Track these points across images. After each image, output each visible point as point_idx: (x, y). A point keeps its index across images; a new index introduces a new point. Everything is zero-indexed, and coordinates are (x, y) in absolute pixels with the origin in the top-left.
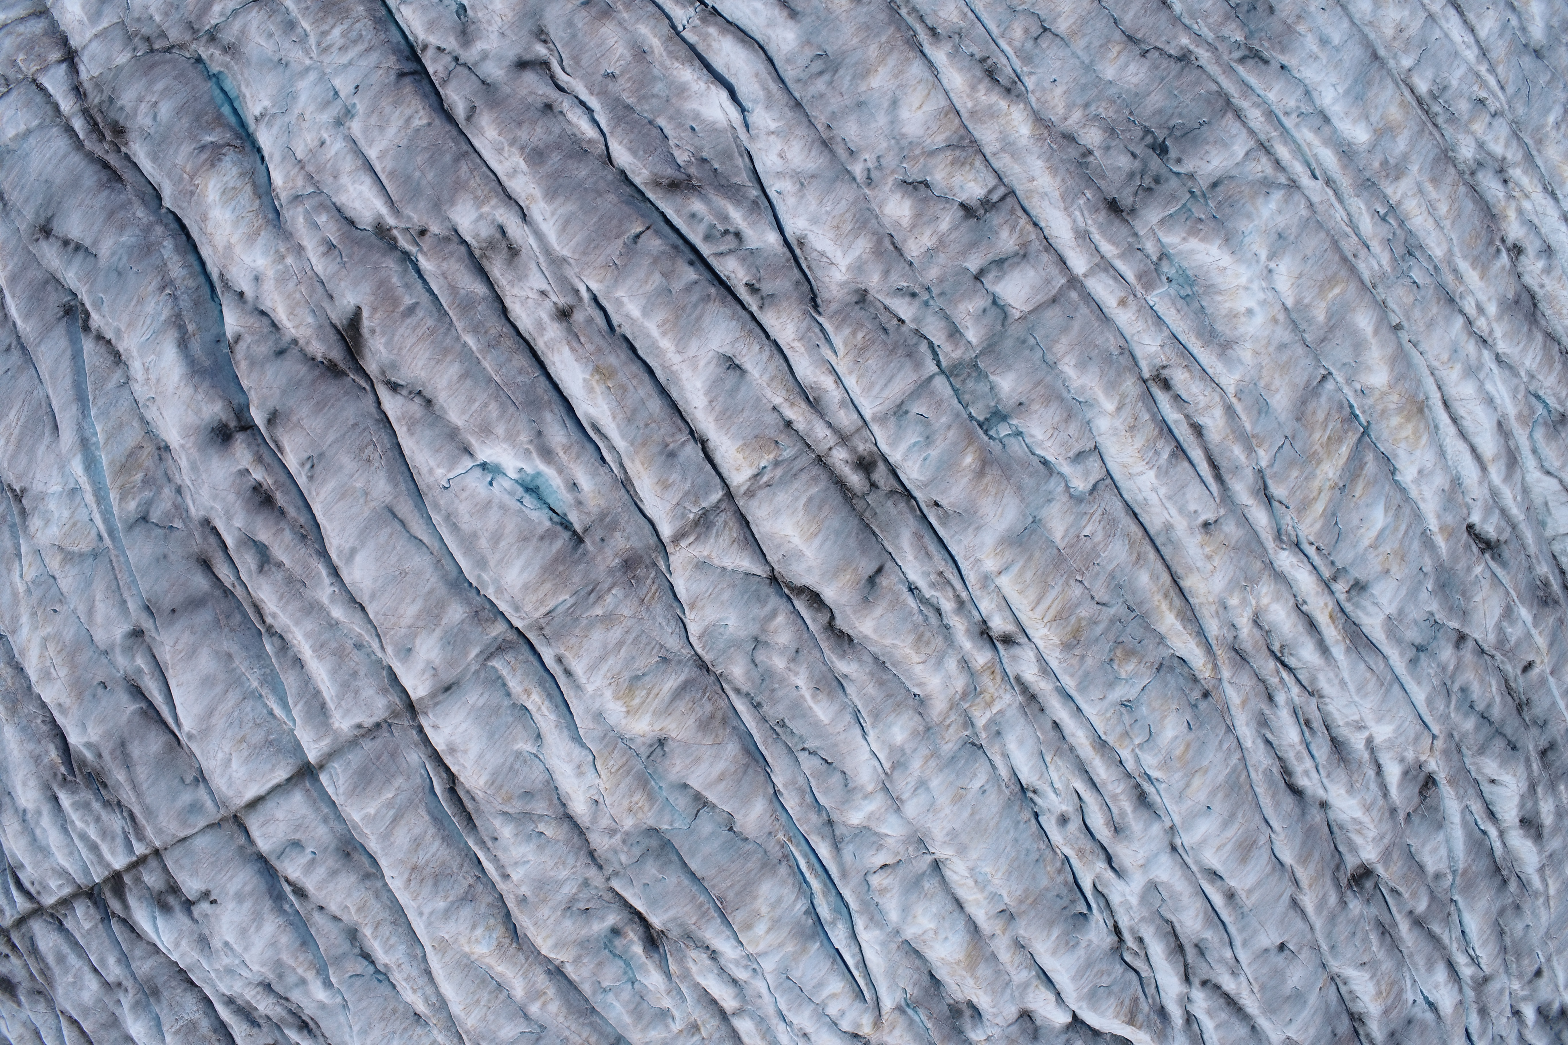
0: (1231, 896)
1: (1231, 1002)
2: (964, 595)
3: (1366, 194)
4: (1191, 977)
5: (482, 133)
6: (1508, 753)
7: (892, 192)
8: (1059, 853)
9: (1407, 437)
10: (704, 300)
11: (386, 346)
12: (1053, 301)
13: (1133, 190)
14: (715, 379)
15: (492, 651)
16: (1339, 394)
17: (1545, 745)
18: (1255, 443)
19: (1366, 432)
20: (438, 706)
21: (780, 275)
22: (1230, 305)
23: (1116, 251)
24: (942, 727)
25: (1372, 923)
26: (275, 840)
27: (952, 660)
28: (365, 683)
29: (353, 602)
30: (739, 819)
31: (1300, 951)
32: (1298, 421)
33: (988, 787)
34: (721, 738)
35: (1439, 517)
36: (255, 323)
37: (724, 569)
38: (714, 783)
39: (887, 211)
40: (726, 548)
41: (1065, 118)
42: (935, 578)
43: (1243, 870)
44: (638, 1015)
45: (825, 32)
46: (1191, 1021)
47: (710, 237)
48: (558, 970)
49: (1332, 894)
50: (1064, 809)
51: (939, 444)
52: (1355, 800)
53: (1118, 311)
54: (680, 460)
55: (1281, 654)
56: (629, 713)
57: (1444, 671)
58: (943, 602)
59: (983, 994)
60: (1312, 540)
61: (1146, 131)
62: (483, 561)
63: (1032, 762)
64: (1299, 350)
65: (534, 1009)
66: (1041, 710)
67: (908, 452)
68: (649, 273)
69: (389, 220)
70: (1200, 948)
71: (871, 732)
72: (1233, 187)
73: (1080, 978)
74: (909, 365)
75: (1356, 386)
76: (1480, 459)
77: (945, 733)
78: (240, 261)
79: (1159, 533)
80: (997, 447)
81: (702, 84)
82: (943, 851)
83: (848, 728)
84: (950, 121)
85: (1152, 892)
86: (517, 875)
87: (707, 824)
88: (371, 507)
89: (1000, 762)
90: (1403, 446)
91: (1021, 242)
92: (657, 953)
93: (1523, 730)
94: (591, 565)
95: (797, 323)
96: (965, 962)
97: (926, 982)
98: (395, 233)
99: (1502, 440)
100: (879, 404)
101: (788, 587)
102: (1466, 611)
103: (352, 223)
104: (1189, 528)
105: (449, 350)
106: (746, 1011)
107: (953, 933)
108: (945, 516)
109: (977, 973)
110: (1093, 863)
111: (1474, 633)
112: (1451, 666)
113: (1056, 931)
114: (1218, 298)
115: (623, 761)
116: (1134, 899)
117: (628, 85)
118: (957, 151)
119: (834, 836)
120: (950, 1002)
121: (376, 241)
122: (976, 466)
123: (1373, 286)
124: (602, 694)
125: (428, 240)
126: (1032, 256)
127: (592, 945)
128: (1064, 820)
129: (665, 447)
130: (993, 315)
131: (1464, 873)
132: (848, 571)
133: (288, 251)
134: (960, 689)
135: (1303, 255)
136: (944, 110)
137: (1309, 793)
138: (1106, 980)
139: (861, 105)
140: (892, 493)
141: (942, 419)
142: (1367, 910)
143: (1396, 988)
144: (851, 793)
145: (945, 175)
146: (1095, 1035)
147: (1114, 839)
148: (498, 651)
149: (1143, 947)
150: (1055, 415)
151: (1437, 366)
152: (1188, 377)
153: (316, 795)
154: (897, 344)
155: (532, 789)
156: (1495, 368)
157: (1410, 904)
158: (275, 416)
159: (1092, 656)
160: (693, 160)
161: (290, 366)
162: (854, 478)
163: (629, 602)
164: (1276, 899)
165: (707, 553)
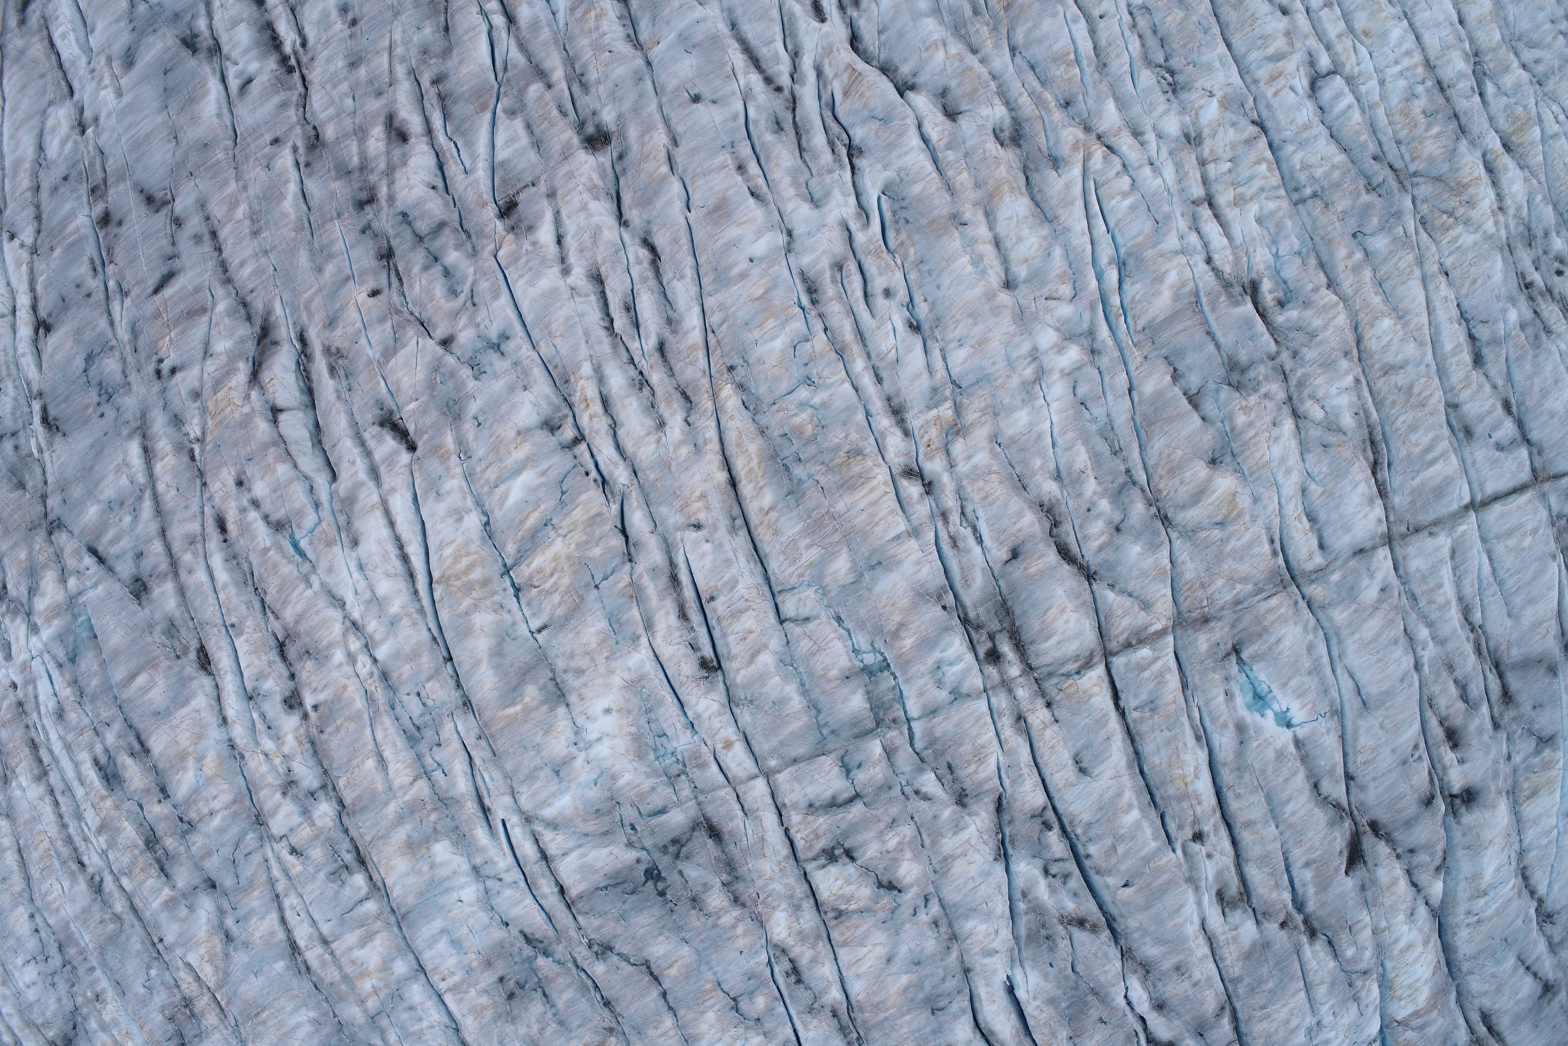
0: (741, 168)
1: (755, 62)
2: (940, 524)
3: (452, 793)
4: (790, 99)
5: (1217, 995)
6: (413, 214)
7: (912, 886)
8: (899, 262)
9: (468, 554)
10: (1089, 825)
11: (1335, 839)
12: (795, 761)
13: (691, 844)
14: (1100, 757)
15: (1321, 572)
16: (527, 613)
17: (368, 208)
18: (630, 591)
19: (507, 570)
20: (1373, 539)
21: (1024, 832)
22: (624, 722)
23: (722, 793)
24: (984, 411)
25: (593, 90)
26: (1515, 454)
27: (963, 467)
28: (1418, 569)
29: (1411, 639)
30: (1168, 378)
31: (677, 89)
32: (582, 598)
33: (955, 344)
34: (1167, 452)
35: (448, 469)
36: (1423, 878)
37: (1130, 595)
38: (1180, 416)
39: (921, 868)
40: (1126, 613)
41: (738, 920)
42: (961, 544)
43: (727, 190)
44: (1279, 225)
45: (928, 1029)
46: (795, 55)
47: (1066, 876)
48: (1331, 284)
49: (633, 133)
50: (886, 302)
51: (930, 661)
52: (595, 219)
53: (734, 738)
54: (1144, 697)
55: (642, 382)
56: (1234, 495)
57: (472, 318)
58: (958, 521)
59: (995, 153)
60: (592, 484)
61: (662, 894)
62: (1310, 648)
63: (911, 356)
64: (560, 664)
65: (1359, 256)
66: (889, 399)
67: (959, 659)
68: (1126, 855)
69: (1304, 939)
70: (778, 126)
71: (1048, 424)
72: (590, 827)
73: (901, 135)
74: (938, 734)
75: (506, 616)
76: (387, 513)
77: (983, 404)
78: (1420, 930)
79: (741, 527)
80: (879, 644)
81: (1037, 1003)
82: (1004, 297)
83: (1063, 433)
84: (843, 934)
85: (816, 196)
86: (1350, 379)
87: (1193, 381)
88: (1380, 714)
89: (939, 364)
90: (473, 548)
91: (810, 818)
92: (1254, 275)
93: (391, 232)
94: (1233, 626)
95: (1022, 789)
96: (1005, 187)
97: (1035, 177)
98: (1302, 928)
99: (357, 524)
100: (973, 707)
101: (1081, 567)
102: (436, 370)
103: (1330, 942)
104: (715, 528)
105: (1291, 826)
106: (1193, 202)
107: (1011, 218)
108: (939, 597)
109: (996, 174)
110: (870, 240)
111: (431, 346)
112: (463, 320)
113: (916, 189)
114: (633, 729)
115: (1247, 453)
116: (837, 195)
117: (1092, 1011)
118: (843, 907)
119: (1093, 340)
120: (1018, 151)
121: (1316, 925)
122: (903, 634)
123: (467, 704)
124: (1252, 516)
125: (1282, 917)
126: (803, 804)
127: (1301, 299)
128: (887, 293)
129: (1153, 710)
130: (853, 761)
131: (483, 108)
132: (1033, 570)
133: (1384, 930)
134: (961, 440)
135: (539, 752)
136: (845, 944)
137: (637, 241)
138: (875, 125)
139: (918, 963)
140: (978, 627)
141: (922, 681)
142: (598, 106)
143: (578, 14)
144: (1073, 376)
145: (863, 889)
146: (885, 70)
147: (845, 259)
148: (1316, 572)
149: (831, 144)
150: (820, 662)
151: (415, 616)
152: (683, 665)
153: (1475, 485)
154: (943, 753)
155: (1320, 450)
156: (349, 598)
157: (548, 96)
158: (1428, 802)
159: (835, 436)
160: (1059, 940)
161: (1406, 839)
162: (1006, 648)
163: (1213, 588)
164: (696, 150)
165: (1142, 613)
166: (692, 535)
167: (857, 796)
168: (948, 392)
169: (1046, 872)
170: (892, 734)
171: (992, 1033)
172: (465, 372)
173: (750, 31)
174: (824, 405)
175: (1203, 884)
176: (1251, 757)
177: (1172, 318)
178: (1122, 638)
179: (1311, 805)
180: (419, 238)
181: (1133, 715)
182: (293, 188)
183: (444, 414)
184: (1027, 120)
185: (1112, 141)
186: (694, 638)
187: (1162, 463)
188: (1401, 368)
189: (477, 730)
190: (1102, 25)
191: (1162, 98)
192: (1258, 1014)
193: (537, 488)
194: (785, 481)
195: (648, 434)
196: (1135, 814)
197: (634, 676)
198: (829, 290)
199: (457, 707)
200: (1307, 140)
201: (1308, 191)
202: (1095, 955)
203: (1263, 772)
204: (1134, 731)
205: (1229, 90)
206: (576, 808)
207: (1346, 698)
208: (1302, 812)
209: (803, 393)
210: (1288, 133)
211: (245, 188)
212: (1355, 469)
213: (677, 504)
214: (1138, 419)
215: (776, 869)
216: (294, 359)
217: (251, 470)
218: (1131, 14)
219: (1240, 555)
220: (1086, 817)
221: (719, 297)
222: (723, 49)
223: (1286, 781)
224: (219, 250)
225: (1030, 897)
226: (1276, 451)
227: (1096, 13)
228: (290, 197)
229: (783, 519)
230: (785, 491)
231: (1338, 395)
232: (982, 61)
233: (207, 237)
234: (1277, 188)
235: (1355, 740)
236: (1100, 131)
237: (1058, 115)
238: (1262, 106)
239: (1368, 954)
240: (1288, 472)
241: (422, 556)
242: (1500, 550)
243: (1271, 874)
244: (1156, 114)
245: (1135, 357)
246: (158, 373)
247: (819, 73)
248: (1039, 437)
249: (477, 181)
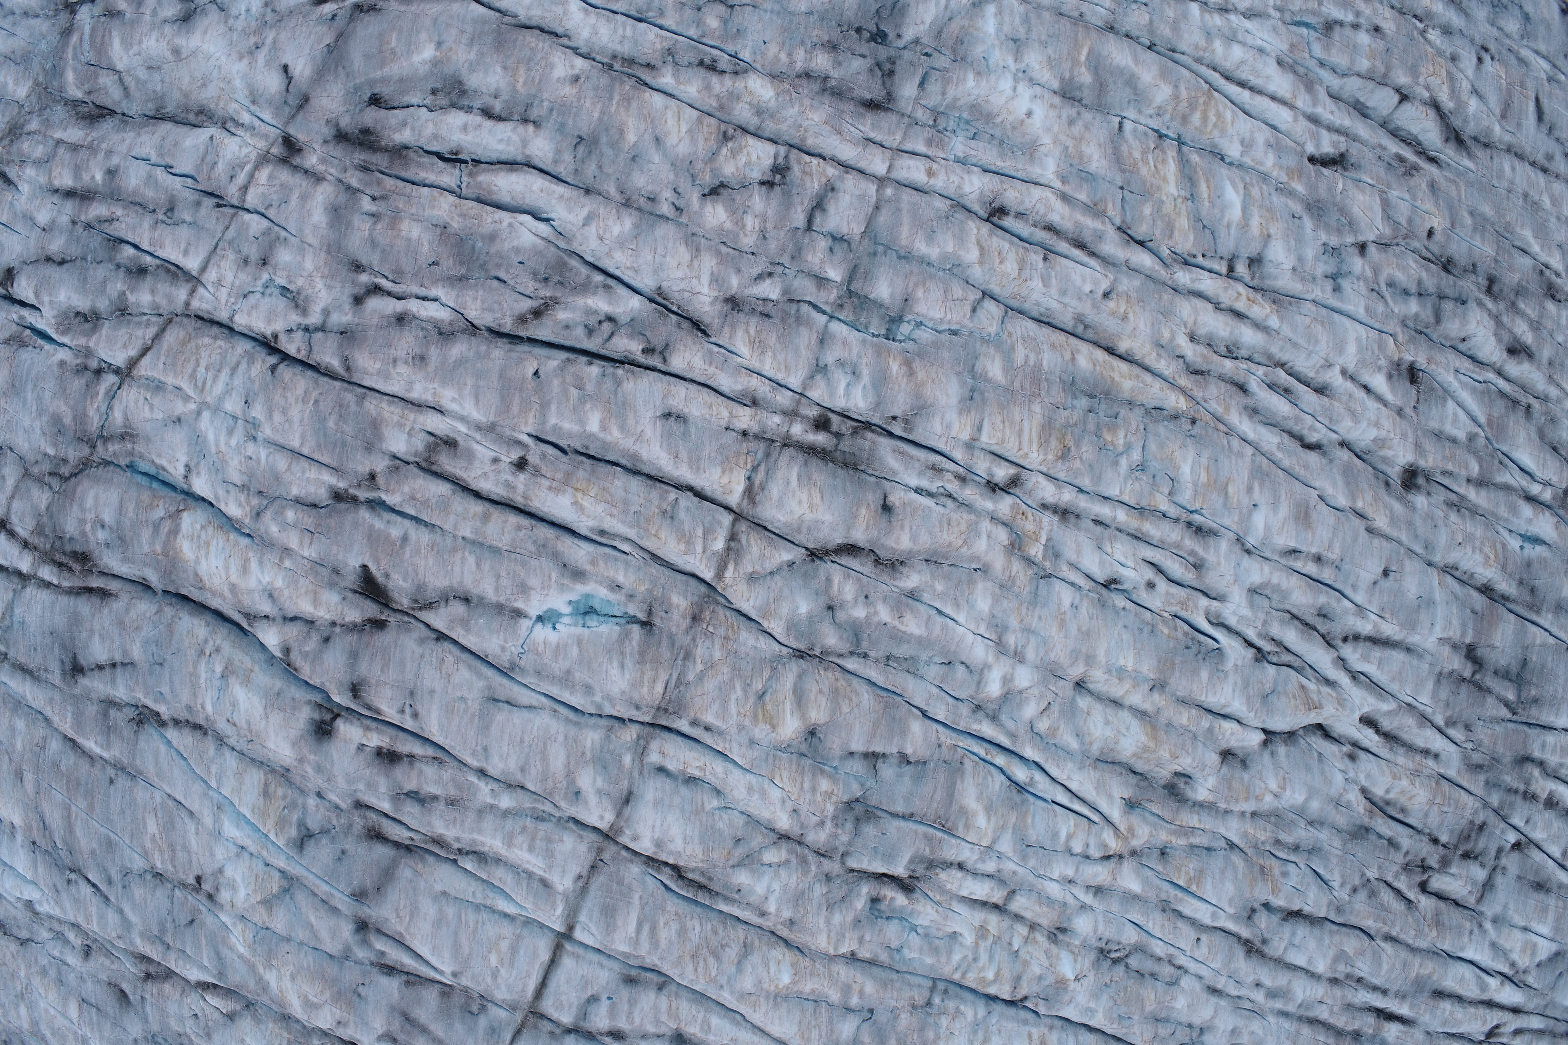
0: (1318, 559)
1: (1376, 641)
2: (961, 470)
4: (1333, 642)
5: (366, 373)
6: (1460, 309)
7: (701, 207)
8: (1166, 615)
9: (1215, 126)
10: (618, 383)
11: (405, 580)
12: (877, 208)
13: (880, 82)
14: (667, 437)
15: (641, 752)
16: (1140, 127)
17: (1486, 283)
18: (1100, 207)
19: (1180, 142)
20: (627, 820)
21: (662, 328)
22: (1011, 119)
23: (898, 137)
24: (1012, 579)
25: (1444, 507)
26: (574, 1009)
27: (986, 525)
28: (562, 841)
29: (510, 786)
30: (909, 751)
31: (1402, 565)
32: (1123, 171)
33: (1077, 601)
34: (855, 700)
35: (1281, 167)
36: (293, 631)
37: (771, 573)
38: (872, 735)
39: (708, 226)
40: (762, 556)
41: (792, 63)
42: (930, 473)
43: (1314, 534)
44: (935, 951)
45: (570, 122)
46: (1355, 675)
47: (590, 332)
48: (852, 958)
49: (1398, 507)
50: (1146, 578)
51: (865, 372)
52: (1365, 424)
53: (932, 181)
54: (682, 514)
55: (1231, 353)
56: (774, 727)
57: (1366, 280)
58: (949, 487)
59: (1181, 760)
60: (1194, 252)
61: (858, 30)
62: (588, 689)
63: (1097, 560)
64: (1087, 115)
65: (854, 1001)
66: (1078, 516)
67: (847, 394)
68: (565, 392)
69: (341, 485)
70: (1323, 615)
71: (961, 619)
72: (954, 27)
73: (1248, 699)
74: (802, 328)
75: (1150, 112)
76: (1283, 102)
77: (1018, 582)
78: (250, 592)
79: (1075, 327)
80: (910, 345)
81: (505, 224)
82: (1077, 672)
83: (944, 627)
84: (709, 126)
85: (1256, 596)
86: (772, 907)
87: (887, 771)
88: (474, 705)
89: (1073, 576)
90: (1216, 133)
91: (824, 180)
92: (918, 895)
93: (1460, 283)
94: (671, 637)
95: (699, 355)
96: (1152, 745)
97: (1133, 779)
98: (352, 491)
99: (1291, 76)
100: (800, 372)
101: (827, 552)
102: (1350, 224)
103: (315, 506)
104: (1095, 306)
105: (454, 550)
106: (1014, 892)
107: (1128, 729)
108: (906, 421)
109: (1166, 747)
110: (1197, 607)
111: (1369, 236)
112: (1369, 272)
113: (1204, 675)
114: (998, 120)
115: (794, 767)
116: (1246, 612)
117: (451, 262)
118: (730, 144)
119: (987, 715)
120: (1162, 782)
121: (342, 506)
122: (904, 369)
123: (1111, 29)
124: (744, 727)
125: (380, 480)
126: (838, 185)
127: (864, 922)
128: (1151, 585)
129: (665, 512)
130: (839, 249)
131: (1490, 422)
132: (863, 511)
133: (281, 559)
134: (1006, 542)
135: (1040, 42)
136: (699, 121)
137: (1324, 442)
138: (1268, 687)
139: (633, 159)
140: (855, 432)
141: (855, 351)
142: (1432, 501)
143: (1499, 546)
144: (977, 673)
145: (733, 170)
146: (1291, 736)
147: (1199, 577)
148: (645, 747)
149: (1279, 643)
150: (936, 292)
151: (1201, 53)
152: (1017, 194)
153: (580, 951)
154: (783, 320)
155: (739, 834)
156: (1248, 24)
157: (1464, 473)
158: (355, 690)
159: (1087, 451)
160: (538, 285)
161: (342, 644)
162: (820, 439)
163: (717, 646)
164: (1355, 538)
165: (750, 570)
166: (1105, 285)
167: (809, 228)
168: (1048, 564)
169: (610, 319)
170: (833, 295)
171: (512, 170)
172: (1334, 241)
173: (1397, 657)
174: (1116, 463)
175: (478, 436)
176: (545, 563)
177: (951, 795)
178: (743, 538)
179: (455, 582)
180: (1442, 297)
181: (673, 494)
182: (1536, 248)
183: (1318, 201)
184: (1178, 810)
185: (1111, 864)
186: (1027, 221)
187: (848, 690)
188: (739, 962)
189: (1088, 18)
190: (1193, 934)
191: (1107, 935)
192: (314, 394)
193: (1222, 212)
194: (1085, 387)
195: (1195, 322)
196: (594, 425)
197: (1038, 154)
198: (1190, 543)
199: (1115, 21)
200: (975, 1033)
201: (937, 1000)
202: (499, 303)
203: (523, 564)
204: (658, 484)
205: (1067, 998)
206: (978, 29)
207: (516, 688)
208: (457, 569)
209: (1136, 456)
210: (994, 1021)
211: (1558, 219)
212: (699, 851)
213: (1134, 295)
214: (898, 699)
215: (805, 124)
216: (1425, 143)
217: (1380, 45)
218: (1179, 967)
219: (724, 691)
220: (629, 386)
221: (1248, 459)
222: (1402, 625)
223: (498, 577)
224: (1533, 164)
225: (601, 290)
226: (775, 794)
227: (1204, 938)
228: (1531, 240)
229: (1060, 360)
230: (1078, 380)
231: (769, 887)
232: (1243, 814)
233: (1547, 165)
234: (964, 975)
235: (470, 667)
236: (1125, 862)
237: (1163, 837)
238: (1030, 1016)
239: (274, 529)
240: (750, 789)
241: (1234, 98)
242: (507, 930)
243: (427, 501)
244: (1101, 919)
245: (947, 738)
246: (1486, 50)
247: (1328, 682)
248: (957, 605)
249: (1447, 371)
